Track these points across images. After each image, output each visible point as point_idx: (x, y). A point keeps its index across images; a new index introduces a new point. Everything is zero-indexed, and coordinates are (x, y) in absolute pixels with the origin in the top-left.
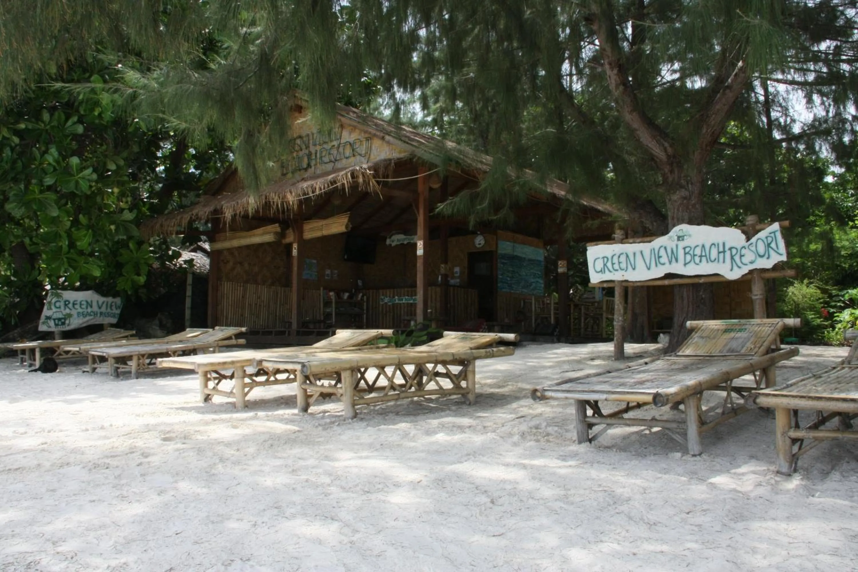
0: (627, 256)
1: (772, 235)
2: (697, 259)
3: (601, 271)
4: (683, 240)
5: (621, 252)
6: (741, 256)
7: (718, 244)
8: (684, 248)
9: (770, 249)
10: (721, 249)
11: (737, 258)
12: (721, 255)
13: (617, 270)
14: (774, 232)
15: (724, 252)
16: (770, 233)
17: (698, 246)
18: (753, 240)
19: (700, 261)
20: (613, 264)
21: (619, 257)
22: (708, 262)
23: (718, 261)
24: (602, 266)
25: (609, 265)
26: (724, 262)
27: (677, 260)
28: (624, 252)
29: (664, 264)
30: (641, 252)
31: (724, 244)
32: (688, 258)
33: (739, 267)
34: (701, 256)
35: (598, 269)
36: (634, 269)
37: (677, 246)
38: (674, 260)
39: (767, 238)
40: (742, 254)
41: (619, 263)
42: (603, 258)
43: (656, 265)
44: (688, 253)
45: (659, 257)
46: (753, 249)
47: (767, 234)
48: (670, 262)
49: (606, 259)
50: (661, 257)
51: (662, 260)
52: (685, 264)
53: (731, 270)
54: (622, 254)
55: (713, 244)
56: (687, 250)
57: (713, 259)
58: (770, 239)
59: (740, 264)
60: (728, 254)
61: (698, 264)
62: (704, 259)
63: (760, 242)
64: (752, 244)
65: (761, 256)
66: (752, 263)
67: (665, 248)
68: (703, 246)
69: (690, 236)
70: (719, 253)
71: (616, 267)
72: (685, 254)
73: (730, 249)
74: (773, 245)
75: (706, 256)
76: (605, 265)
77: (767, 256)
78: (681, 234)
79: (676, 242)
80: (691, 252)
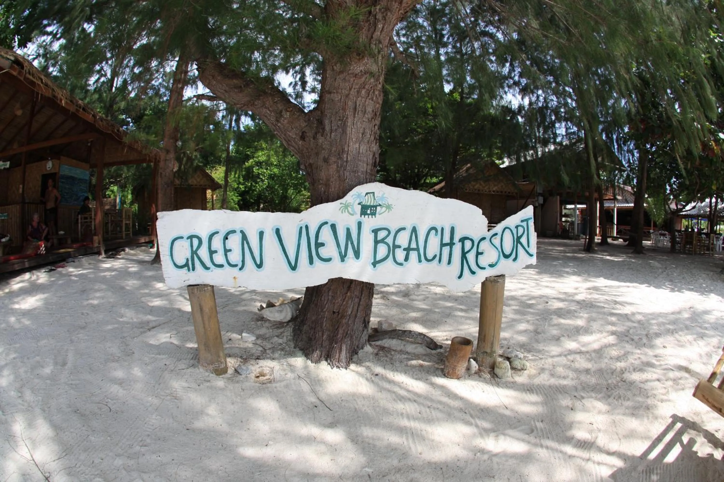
0: (244, 238)
1: (524, 224)
2: (400, 255)
3: (186, 265)
4: (373, 214)
5: (230, 228)
6: (478, 254)
7: (442, 229)
8: (375, 232)
9: (519, 245)
10: (447, 240)
11: (471, 257)
12: (446, 250)
13: (221, 266)
14: (527, 220)
15: (451, 244)
16: (522, 221)
17: (404, 229)
18: (499, 228)
19: (407, 259)
20: (212, 252)
21: (226, 238)
22: (420, 261)
23: (440, 261)
24: (188, 255)
25: (203, 253)
26: (449, 262)
27: (357, 254)
28: (238, 228)
29: (329, 260)
30: (278, 231)
31: (452, 230)
32: (382, 250)
33: (473, 273)
34: (408, 250)
35: (181, 261)
36: (260, 266)
37: (360, 224)
38: (350, 252)
39: (517, 227)
40: (480, 251)
41: (227, 251)
42: (191, 237)
43: (311, 262)
44: (383, 241)
45: (319, 245)
46: (496, 241)
47: (518, 223)
48: (343, 258)
49: (196, 242)
50: (323, 245)
51: (324, 252)
52: (375, 264)
53: (460, 277)
54: (234, 232)
55: (434, 228)
56: (382, 235)
57: (430, 256)
58: (521, 230)
59: (474, 267)
60: (457, 249)
61: (401, 264)
62: (413, 255)
63: (507, 233)
64: (496, 234)
65: (506, 257)
66: (491, 266)
67: (333, 227)
68: (414, 230)
69: (389, 207)
70: (443, 245)
71: (219, 258)
72: (377, 242)
73: (463, 240)
74: (524, 240)
75: (417, 249)
76: (194, 253)
77: (513, 256)
78: (368, 201)
79: (357, 217)
80: (390, 240)
